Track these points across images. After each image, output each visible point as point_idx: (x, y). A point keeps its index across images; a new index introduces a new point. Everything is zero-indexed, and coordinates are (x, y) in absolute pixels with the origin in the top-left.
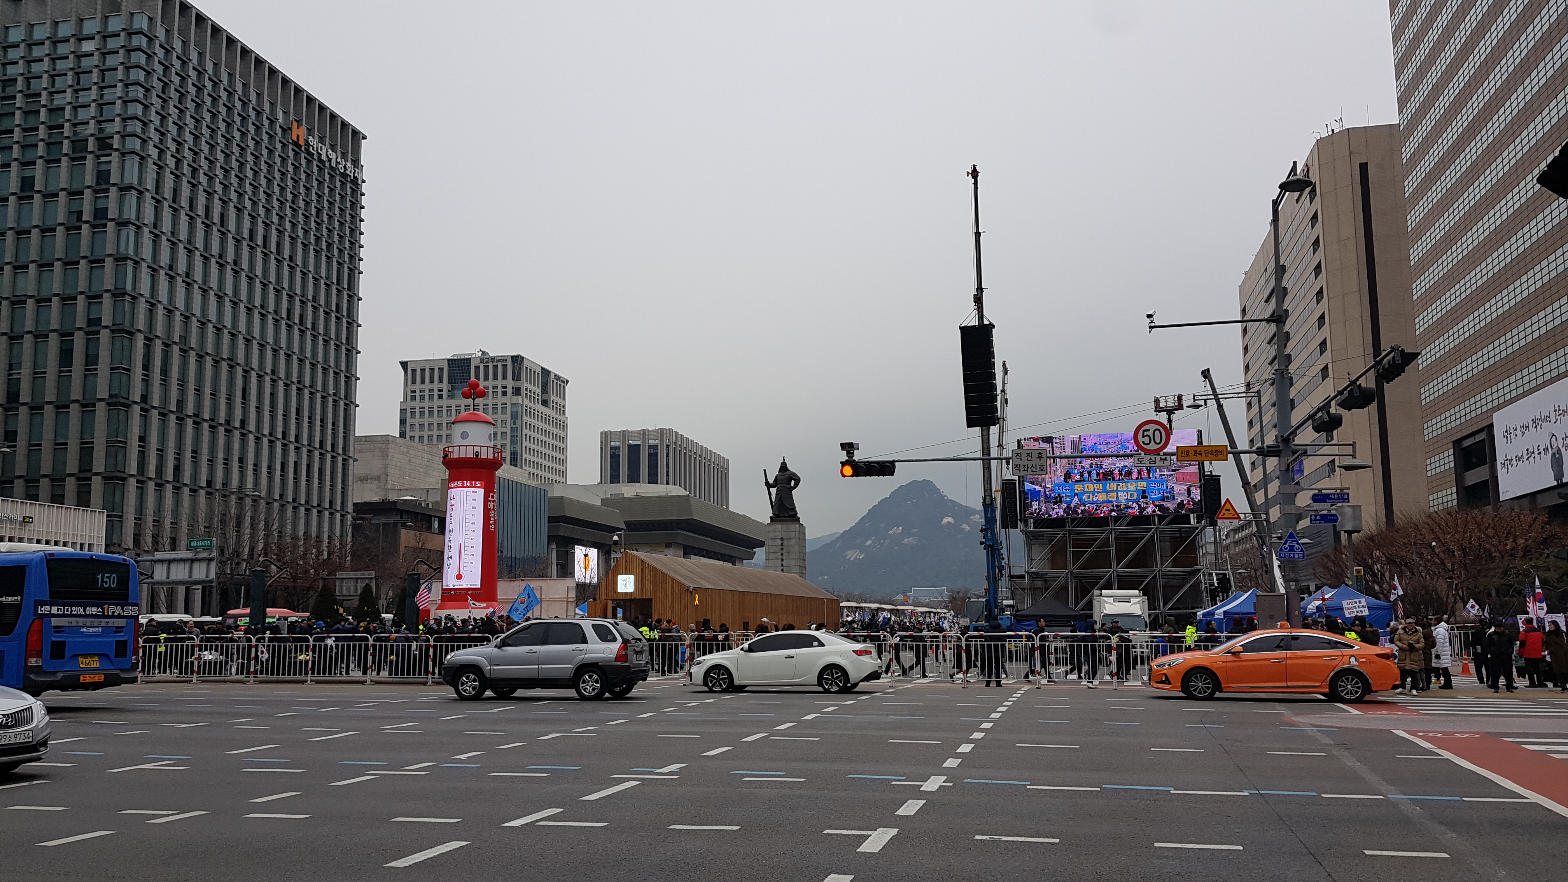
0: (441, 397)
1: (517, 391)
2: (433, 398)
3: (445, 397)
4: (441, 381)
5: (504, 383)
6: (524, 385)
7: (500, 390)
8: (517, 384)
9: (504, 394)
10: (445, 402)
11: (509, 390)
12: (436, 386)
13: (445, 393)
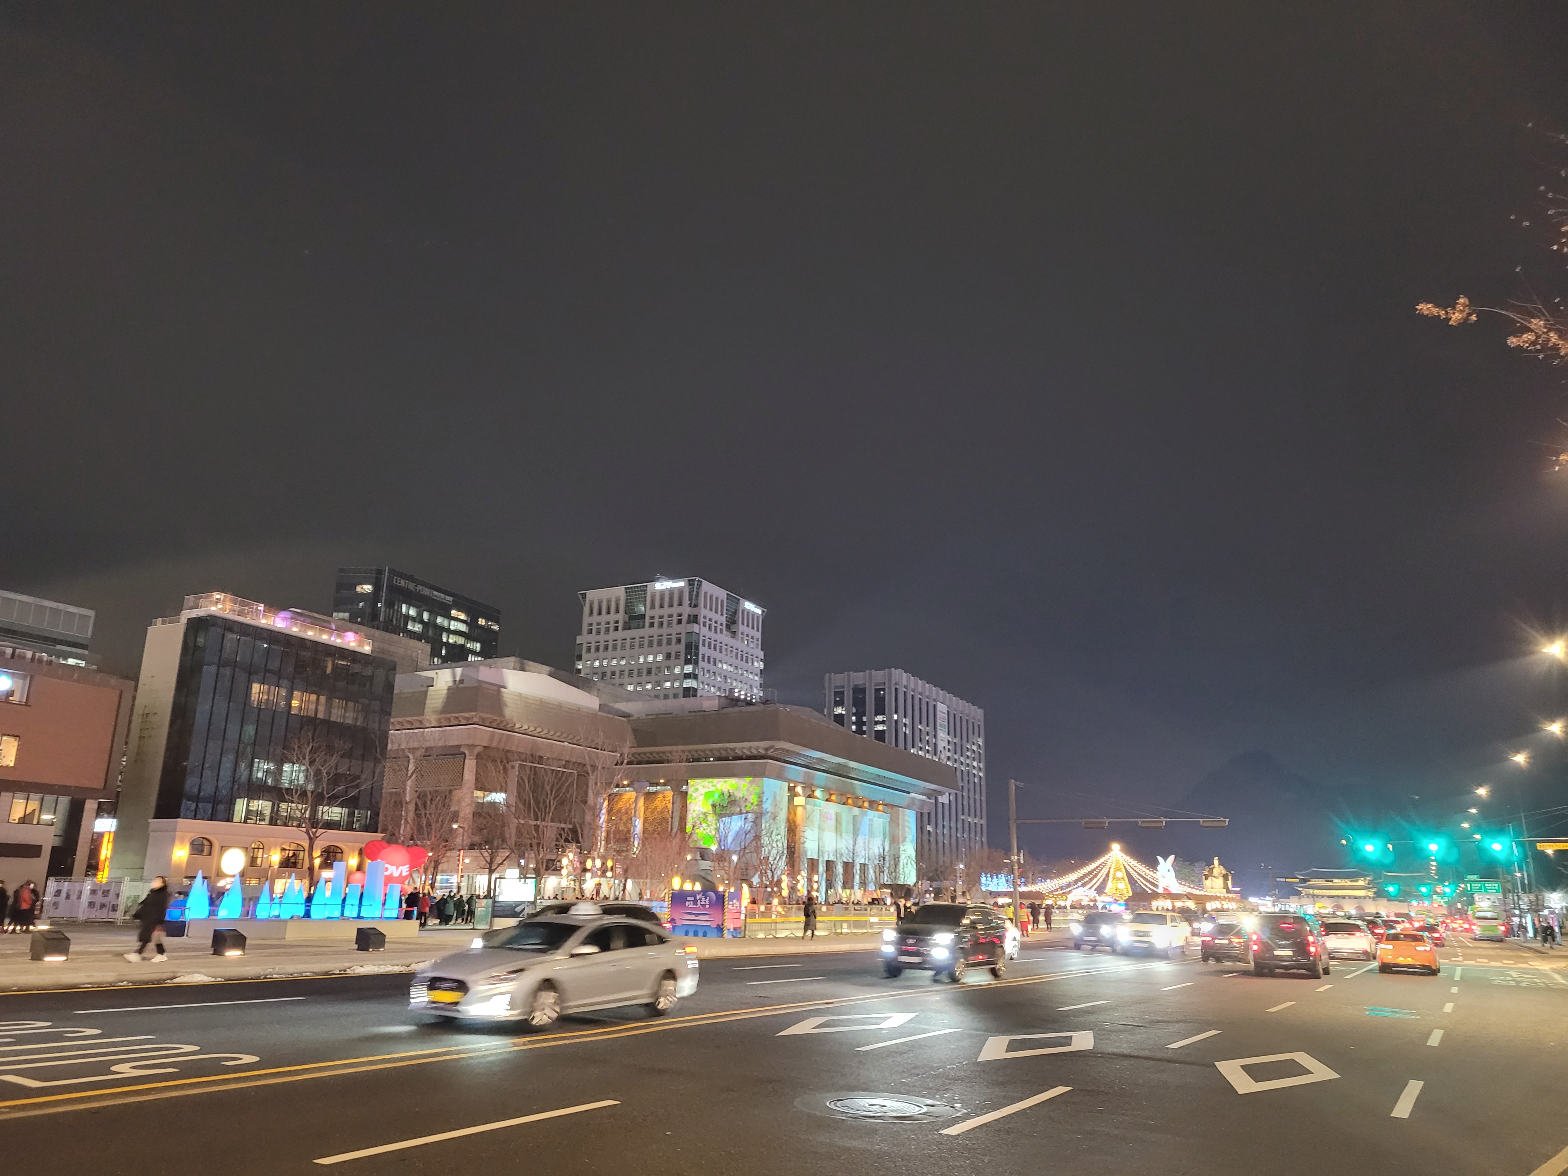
0: (616, 629)
1: (694, 619)
2: (609, 631)
3: (620, 628)
4: (617, 611)
5: (680, 610)
6: (704, 612)
7: (675, 619)
8: (695, 611)
9: (680, 622)
10: (621, 634)
11: (685, 618)
12: (613, 617)
13: (620, 625)
